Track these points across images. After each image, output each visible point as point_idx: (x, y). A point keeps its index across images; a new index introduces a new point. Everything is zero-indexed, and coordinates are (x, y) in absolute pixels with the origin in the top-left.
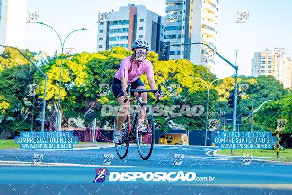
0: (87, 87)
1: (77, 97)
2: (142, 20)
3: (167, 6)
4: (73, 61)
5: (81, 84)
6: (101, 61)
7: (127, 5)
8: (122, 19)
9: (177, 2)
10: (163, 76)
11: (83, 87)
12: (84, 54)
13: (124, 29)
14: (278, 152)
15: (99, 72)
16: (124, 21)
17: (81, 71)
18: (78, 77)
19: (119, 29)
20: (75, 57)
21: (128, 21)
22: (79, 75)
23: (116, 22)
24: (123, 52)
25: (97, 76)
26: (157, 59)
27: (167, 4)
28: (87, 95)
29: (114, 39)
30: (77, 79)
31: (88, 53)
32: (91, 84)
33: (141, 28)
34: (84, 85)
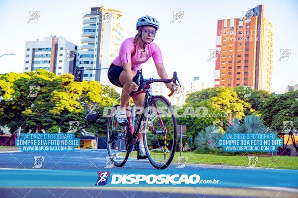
0: (14, 101)
1: (4, 109)
2: (62, 49)
3: (82, 38)
4: (2, 80)
5: (9, 98)
6: (27, 80)
7: (50, 36)
8: (45, 47)
9: (90, 36)
10: (78, 94)
11: (11, 101)
12: (13, 74)
13: (47, 55)
14: (165, 155)
15: (25, 89)
16: (47, 49)
17: (9, 88)
18: (6, 93)
19: (42, 55)
20: (4, 76)
21: (50, 48)
22: (7, 91)
23: (40, 49)
24: (46, 74)
25: (23, 92)
26: (73, 80)
27: (82, 37)
28: (13, 108)
29: (38, 62)
30: (5, 94)
31: (16, 74)
32: (17, 98)
33: (61, 55)
34: (12, 99)
